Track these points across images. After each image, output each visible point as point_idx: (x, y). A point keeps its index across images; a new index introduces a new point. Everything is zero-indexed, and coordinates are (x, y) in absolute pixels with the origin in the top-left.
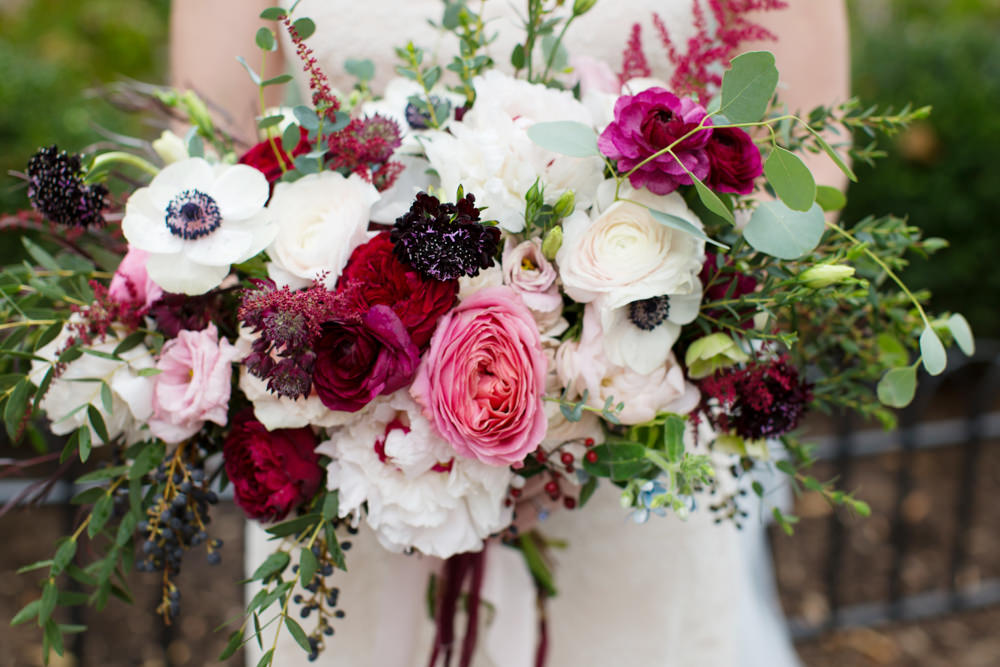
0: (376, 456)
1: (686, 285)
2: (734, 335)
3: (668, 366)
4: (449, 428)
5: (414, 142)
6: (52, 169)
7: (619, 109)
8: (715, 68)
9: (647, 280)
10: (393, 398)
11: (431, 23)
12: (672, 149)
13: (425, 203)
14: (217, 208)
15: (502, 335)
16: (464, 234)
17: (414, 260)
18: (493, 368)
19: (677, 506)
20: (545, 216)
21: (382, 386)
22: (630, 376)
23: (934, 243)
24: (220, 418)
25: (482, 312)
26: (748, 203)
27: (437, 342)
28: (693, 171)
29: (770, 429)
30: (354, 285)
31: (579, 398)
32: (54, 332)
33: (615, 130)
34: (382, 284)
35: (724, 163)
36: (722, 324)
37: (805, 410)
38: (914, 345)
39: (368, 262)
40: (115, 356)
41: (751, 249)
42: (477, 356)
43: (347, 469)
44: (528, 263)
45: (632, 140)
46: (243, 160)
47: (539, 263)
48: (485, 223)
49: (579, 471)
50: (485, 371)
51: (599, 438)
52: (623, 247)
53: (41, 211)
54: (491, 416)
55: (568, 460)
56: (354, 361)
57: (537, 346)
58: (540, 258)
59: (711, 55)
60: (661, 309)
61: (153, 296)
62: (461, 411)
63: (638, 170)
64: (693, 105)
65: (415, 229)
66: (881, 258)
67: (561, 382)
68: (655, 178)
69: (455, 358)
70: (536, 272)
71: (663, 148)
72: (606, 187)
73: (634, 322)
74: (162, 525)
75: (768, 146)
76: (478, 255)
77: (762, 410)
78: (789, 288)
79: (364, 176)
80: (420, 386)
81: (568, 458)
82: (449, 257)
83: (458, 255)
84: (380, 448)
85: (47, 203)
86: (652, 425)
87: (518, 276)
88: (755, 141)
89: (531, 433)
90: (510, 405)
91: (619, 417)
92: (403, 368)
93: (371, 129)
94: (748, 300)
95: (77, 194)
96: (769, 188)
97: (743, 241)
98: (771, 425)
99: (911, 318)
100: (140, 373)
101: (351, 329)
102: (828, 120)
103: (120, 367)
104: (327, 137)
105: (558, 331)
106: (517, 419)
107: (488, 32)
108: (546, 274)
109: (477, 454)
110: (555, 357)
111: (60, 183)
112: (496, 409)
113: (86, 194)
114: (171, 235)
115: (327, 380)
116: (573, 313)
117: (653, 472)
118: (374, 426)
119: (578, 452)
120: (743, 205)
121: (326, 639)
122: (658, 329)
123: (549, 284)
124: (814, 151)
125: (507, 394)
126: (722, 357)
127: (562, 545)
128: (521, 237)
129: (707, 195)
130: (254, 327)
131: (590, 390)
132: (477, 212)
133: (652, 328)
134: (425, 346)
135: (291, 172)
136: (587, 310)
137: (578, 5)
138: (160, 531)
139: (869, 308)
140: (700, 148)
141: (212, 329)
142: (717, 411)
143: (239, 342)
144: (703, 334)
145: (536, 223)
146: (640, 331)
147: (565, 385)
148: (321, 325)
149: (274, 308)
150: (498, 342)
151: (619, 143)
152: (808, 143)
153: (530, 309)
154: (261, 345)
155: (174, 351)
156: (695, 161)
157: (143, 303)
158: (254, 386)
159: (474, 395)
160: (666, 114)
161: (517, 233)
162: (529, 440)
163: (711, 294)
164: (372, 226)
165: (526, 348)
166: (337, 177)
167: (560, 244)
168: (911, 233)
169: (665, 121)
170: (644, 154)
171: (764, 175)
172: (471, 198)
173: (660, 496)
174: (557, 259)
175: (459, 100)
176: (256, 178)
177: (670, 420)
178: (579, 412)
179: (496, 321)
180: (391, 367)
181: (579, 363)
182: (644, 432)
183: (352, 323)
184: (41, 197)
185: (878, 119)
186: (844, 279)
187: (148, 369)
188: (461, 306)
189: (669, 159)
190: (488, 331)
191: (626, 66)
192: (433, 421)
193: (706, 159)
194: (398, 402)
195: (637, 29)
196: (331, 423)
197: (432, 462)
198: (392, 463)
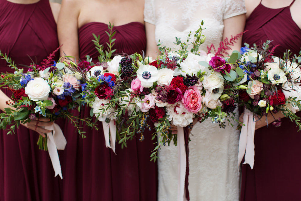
1: (222, 86)
2: (228, 94)
3: (218, 100)
4: (187, 107)
7: (212, 59)
14: (150, 74)
18: (194, 98)
20: (200, 75)
21: (178, 100)
22: (213, 101)
25: (192, 89)
27: (185, 93)
31: (205, 104)
36: (226, 92)
39: (174, 82)
42: (192, 96)
50: (192, 98)
52: (212, 81)
55: (203, 115)
56: (174, 96)
58: (199, 82)
60: (218, 90)
62: (189, 104)
64: (222, 58)
69: (189, 96)
70: (198, 84)
72: (210, 71)
73: (214, 92)
74: (143, 124)
80: (183, 101)
84: (175, 111)
86: (216, 108)
89: (199, 108)
94: (231, 89)
100: (141, 102)
105: (201, 93)
106: (197, 105)
108: (200, 84)
112: (194, 104)
114: (144, 79)
116: (204, 90)
117: (217, 115)
118: (174, 106)
123: (201, 86)
125: (196, 102)
126: (226, 97)
129: (226, 73)
133: (216, 93)
134: (183, 94)
135: (160, 68)
136: (207, 90)
137: (201, 42)
138: (143, 125)
144: (224, 94)
146: (214, 94)
147: (203, 102)
148: (170, 91)
150: (195, 94)
153: (199, 89)
154: (158, 95)
155: (146, 98)
159: (191, 102)
160: (219, 60)
162: (198, 110)
163: (225, 88)
165: (199, 95)
167: (203, 80)
173: (218, 119)
174: (202, 82)
177: (219, 108)
180: (179, 97)
181: (205, 99)
182: (215, 110)
183: (174, 90)
188: (188, 88)
190: (193, 92)
192: (185, 106)
194: (179, 103)
196: (168, 106)
197: (183, 112)
198: (177, 112)
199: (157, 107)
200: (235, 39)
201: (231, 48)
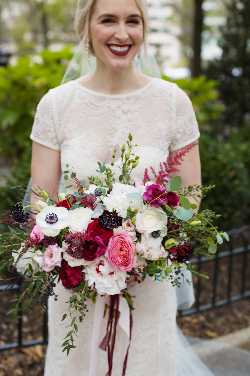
1: (164, 227)
2: (175, 238)
3: (161, 247)
4: (114, 263)
5: (99, 199)
6: (17, 209)
7: (147, 189)
8: (166, 178)
9: (155, 227)
10: (100, 258)
11: (97, 171)
12: (160, 197)
13: (106, 212)
14: (57, 217)
15: (124, 241)
16: (115, 219)
17: (104, 225)
18: (123, 249)
19: (166, 278)
20: (131, 214)
21: (99, 254)
22: (152, 249)
23: (218, 216)
24: (60, 265)
25: (120, 236)
26: (176, 208)
27: (110, 244)
28: (164, 202)
29: (185, 260)
30: (91, 232)
31: (141, 255)
32: (19, 247)
33: (146, 194)
34: (96, 232)
35: (171, 200)
36: (173, 236)
37: (192, 255)
38: (215, 239)
39: (92, 227)
40: (34, 252)
41: (177, 219)
42: (119, 246)
43: (90, 275)
44: (128, 225)
45: (150, 196)
47: (131, 225)
48: (119, 216)
49: (142, 273)
50: (121, 250)
51: (146, 265)
52: (149, 220)
53: (14, 219)
54: (123, 260)
55: (139, 270)
56: (92, 249)
57: (132, 243)
58: (130, 223)
59: (165, 175)
60: (159, 233)
61: (42, 238)
62: (117, 259)
63: (152, 202)
64: (163, 187)
65: (104, 218)
66: (207, 219)
67: (137, 252)
68: (156, 204)
69: (114, 247)
70: (130, 227)
71: (157, 197)
72: (145, 207)
73: (153, 237)
74: (45, 291)
75: (180, 195)
76: (118, 223)
77: (183, 255)
78: (187, 227)
79: (89, 207)
80: (106, 254)
81: (140, 269)
82: (112, 224)
83: (114, 223)
84: (98, 270)
85: (16, 217)
86: (158, 260)
87: (126, 228)
88: (177, 194)
89: (132, 263)
90: (127, 257)
91: (151, 259)
92: (103, 250)
93: (89, 197)
94: (178, 230)
95: (23, 215)
96: (180, 205)
97: (175, 217)
98: (185, 259)
99: (214, 233)
100: (40, 256)
101: (91, 242)
102: (193, 189)
103: (35, 255)
104: (81, 199)
105: (135, 240)
106: (129, 260)
107: (113, 172)
108: (132, 227)
109: (121, 269)
110: (135, 246)
111: (19, 213)
112: (124, 258)
113: (25, 215)
114: (47, 223)
115: (86, 254)
116: (139, 236)
117: (160, 271)
118: (95, 265)
119: (142, 268)
120: (175, 209)
121: (84, 317)
122: (158, 238)
123: (133, 229)
124: (190, 196)
125: (126, 254)
126: (173, 243)
127: (134, 297)
128: (126, 219)
129: (167, 207)
130: (67, 243)
131: (144, 253)
132: (117, 213)
133: (157, 238)
134: (107, 245)
135: (72, 208)
136: (142, 235)
137: (133, 166)
139: (205, 231)
140: (165, 197)
141: (57, 245)
142: (172, 257)
143: (62, 247)
144: (168, 239)
145: (129, 216)
146: (154, 238)
147: (138, 252)
148: (85, 241)
149: (73, 238)
150: (124, 244)
151: (147, 196)
152: (188, 194)
153: (129, 235)
154: (70, 247)
155: (48, 250)
156: (164, 200)
157: (39, 239)
158: (67, 257)
159: (119, 255)
160: (157, 190)
161: (125, 218)
162: (132, 265)
163: (169, 229)
164: (92, 219)
165: (130, 244)
166: (83, 208)
167: (136, 220)
168: (213, 213)
169: (157, 191)
170: (153, 199)
171: (179, 202)
172: (116, 210)
173: (162, 276)
174: (135, 223)
175: (107, 189)
177: (163, 259)
178: (142, 258)
179: (123, 238)
180: (101, 250)
181: (141, 247)
182: (156, 262)
184: (15, 216)
185: (204, 188)
186: (199, 224)
187: (42, 255)
188: (114, 236)
189: (159, 199)
190: (121, 240)
191: (145, 179)
192: (110, 262)
193: (166, 199)
194: (102, 258)
195: (146, 170)
196: (85, 265)
197: (109, 273)
198: (101, 273)
199: (70, 266)
200: (181, 156)
201: (178, 169)
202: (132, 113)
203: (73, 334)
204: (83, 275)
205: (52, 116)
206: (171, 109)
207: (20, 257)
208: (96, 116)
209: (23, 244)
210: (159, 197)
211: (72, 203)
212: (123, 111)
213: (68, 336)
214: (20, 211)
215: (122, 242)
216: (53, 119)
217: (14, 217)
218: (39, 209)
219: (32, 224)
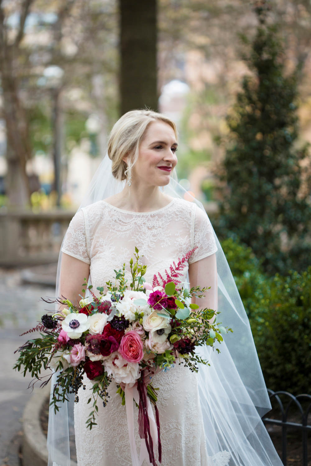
0: (113, 365)
1: (167, 326)
2: (178, 334)
3: (167, 342)
4: (126, 357)
5: (114, 305)
6: (47, 318)
7: (151, 296)
9: (159, 326)
10: (115, 353)
13: (116, 317)
14: (79, 322)
16: (123, 322)
17: (114, 327)
18: (132, 345)
20: (139, 317)
21: (113, 351)
22: (159, 345)
24: (84, 360)
25: (129, 335)
27: (122, 342)
30: (106, 333)
32: (51, 349)
33: (149, 300)
34: (110, 333)
35: (170, 304)
36: (175, 332)
39: (107, 328)
40: (63, 351)
42: (129, 343)
43: (107, 368)
44: (137, 326)
45: (153, 301)
46: (80, 312)
48: (127, 320)
49: (152, 364)
51: (155, 357)
52: (154, 320)
54: (133, 354)
56: (107, 347)
57: (140, 340)
58: (139, 324)
60: (163, 331)
61: (68, 339)
62: (127, 354)
63: (154, 306)
65: (114, 322)
68: (158, 308)
69: (125, 344)
70: (139, 327)
73: (158, 334)
74: (74, 382)
76: (126, 326)
79: (105, 313)
80: (119, 350)
81: (150, 362)
82: (120, 326)
84: (114, 363)
85: (47, 325)
87: (135, 328)
89: (141, 356)
90: (136, 352)
92: (116, 347)
93: (105, 304)
95: (52, 323)
100: (68, 354)
103: (64, 353)
104: (97, 307)
105: (144, 338)
106: (138, 354)
107: (125, 281)
110: (144, 342)
112: (134, 352)
114: (71, 328)
115: (103, 351)
116: (146, 334)
118: (112, 359)
119: (152, 361)
122: (163, 335)
123: (142, 329)
125: (135, 349)
126: (176, 338)
128: (135, 321)
130: (88, 343)
132: (125, 318)
133: (161, 335)
134: (120, 343)
135: (91, 314)
136: (149, 333)
137: (142, 274)
140: (163, 302)
141: (80, 344)
143: (85, 346)
144: (172, 335)
145: (137, 318)
147: (146, 348)
148: (101, 341)
149: (92, 339)
150: (132, 340)
151: (151, 302)
153: (138, 334)
154: (90, 346)
155: (74, 349)
156: (165, 304)
157: (66, 341)
158: (89, 354)
159: (129, 350)
160: (159, 295)
162: (141, 358)
163: (173, 327)
164: (107, 322)
165: (138, 341)
166: (100, 314)
167: (143, 321)
170: (155, 303)
172: (124, 316)
173: (166, 365)
174: (142, 324)
175: (121, 296)
176: (85, 315)
178: (150, 352)
179: (132, 337)
180: (114, 347)
181: (148, 343)
183: (106, 340)
188: (125, 335)
189: (158, 304)
190: (130, 338)
191: (154, 284)
192: (122, 356)
193: (167, 303)
196: (104, 359)
197: (123, 365)
198: (116, 366)
199: (91, 361)
202: (156, 229)
203: (95, 414)
204: (103, 368)
205: (85, 232)
206: (190, 225)
207: (52, 356)
208: (125, 231)
209: (53, 346)
210: (158, 302)
211: (91, 310)
212: (148, 227)
213: (90, 415)
214: (50, 319)
215: (131, 340)
216: (84, 234)
217: (46, 325)
218: (65, 316)
219: (59, 329)
